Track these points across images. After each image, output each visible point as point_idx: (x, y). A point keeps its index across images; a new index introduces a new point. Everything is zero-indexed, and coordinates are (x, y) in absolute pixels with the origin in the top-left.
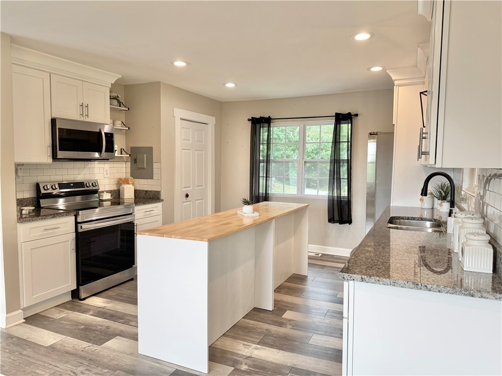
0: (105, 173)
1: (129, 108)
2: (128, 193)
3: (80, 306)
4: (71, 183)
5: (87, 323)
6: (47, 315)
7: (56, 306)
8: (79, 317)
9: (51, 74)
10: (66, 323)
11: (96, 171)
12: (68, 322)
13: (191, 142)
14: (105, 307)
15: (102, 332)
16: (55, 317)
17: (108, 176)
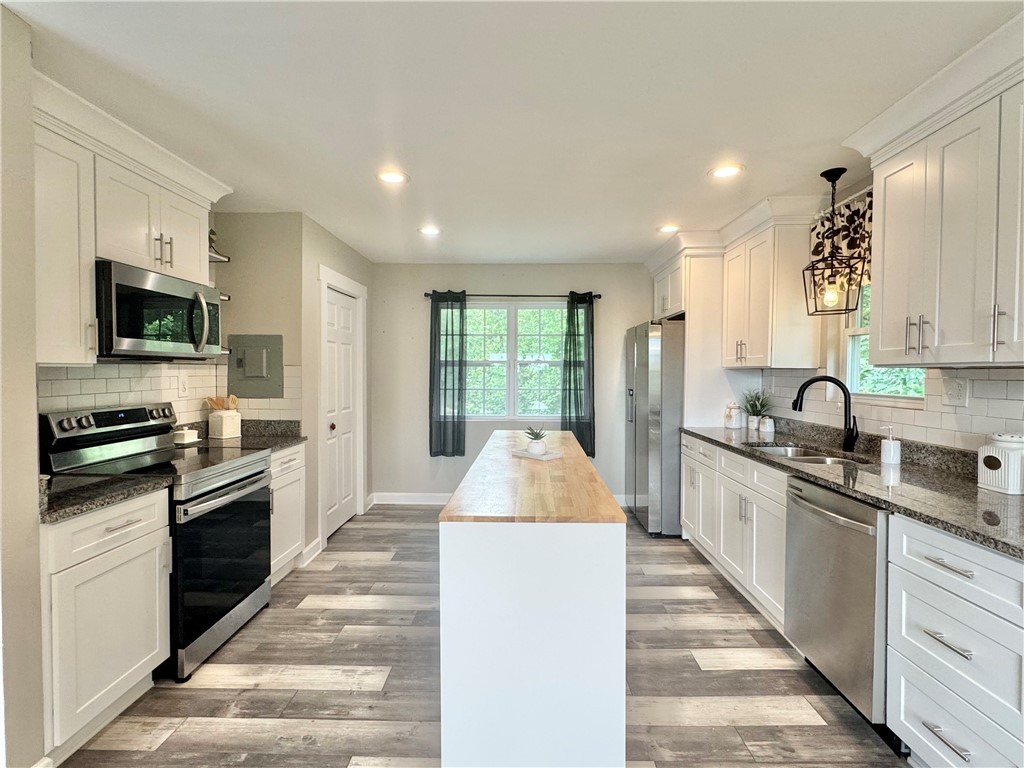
0: (181, 387)
1: (229, 259)
2: (230, 427)
3: (189, 698)
4: (121, 412)
5: (246, 742)
6: (114, 748)
7: (124, 714)
8: (210, 728)
9: (98, 158)
10: (189, 755)
11: (164, 383)
12: (193, 751)
13: (336, 328)
14: (257, 685)
15: (305, 757)
16: (144, 747)
17: (186, 393)
